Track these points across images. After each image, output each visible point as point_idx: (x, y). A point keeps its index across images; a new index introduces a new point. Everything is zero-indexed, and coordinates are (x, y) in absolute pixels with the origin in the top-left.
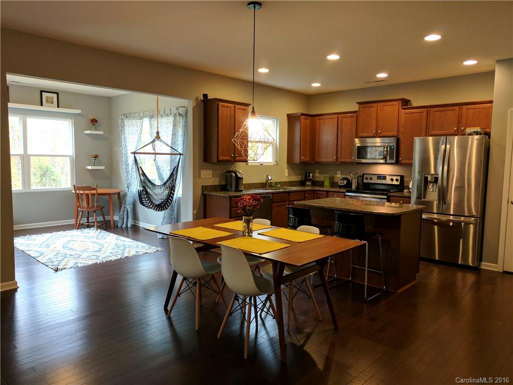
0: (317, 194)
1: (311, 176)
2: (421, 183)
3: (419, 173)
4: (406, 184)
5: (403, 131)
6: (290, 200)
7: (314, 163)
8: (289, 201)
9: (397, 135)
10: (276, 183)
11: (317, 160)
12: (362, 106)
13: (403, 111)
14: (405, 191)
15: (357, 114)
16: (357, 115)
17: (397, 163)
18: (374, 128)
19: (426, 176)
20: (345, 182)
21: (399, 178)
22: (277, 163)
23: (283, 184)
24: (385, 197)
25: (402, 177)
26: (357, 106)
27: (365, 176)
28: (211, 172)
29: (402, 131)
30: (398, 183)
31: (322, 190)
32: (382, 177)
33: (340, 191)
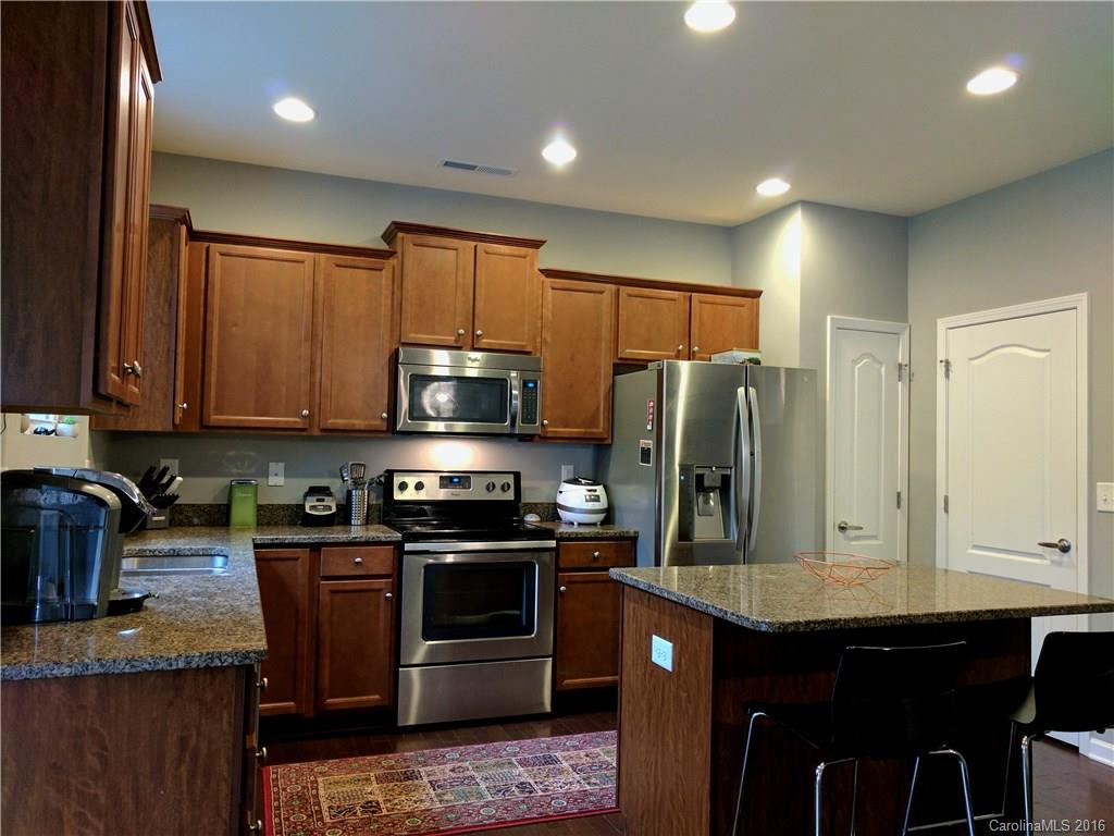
4: (523, 499)
9: (529, 349)
11: (213, 418)
13: (545, 279)
15: (394, 262)
16: (393, 266)
18: (460, 318)
19: (699, 471)
21: (510, 479)
24: (553, 544)
25: (518, 477)
30: (511, 496)
31: (295, 541)
32: (456, 480)
33: (377, 540)
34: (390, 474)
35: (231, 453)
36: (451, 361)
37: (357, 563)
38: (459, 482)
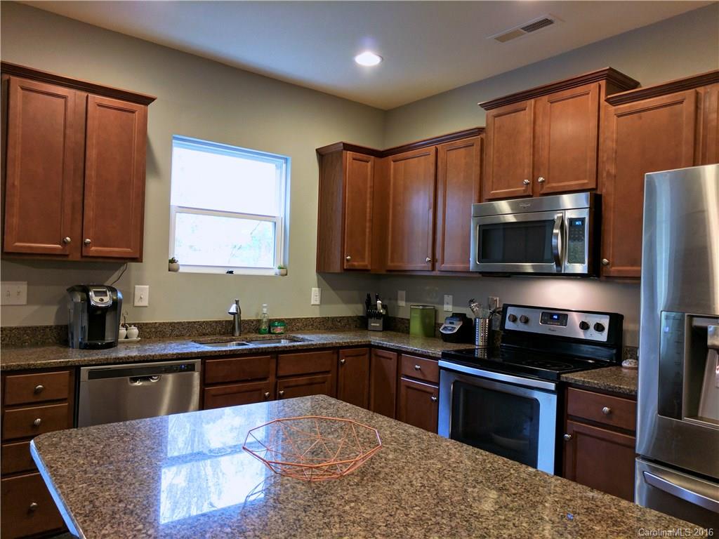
0: (377, 355)
1: (379, 306)
2: (680, 353)
3: (668, 309)
4: (628, 342)
5: (613, 171)
6: (281, 373)
7: (384, 272)
8: (278, 377)
9: (594, 186)
10: (271, 323)
11: (390, 264)
12: (494, 112)
13: (612, 109)
14: (625, 364)
15: (483, 135)
16: (482, 139)
17: (595, 273)
18: (528, 171)
19: (698, 322)
20: (457, 326)
21: (605, 321)
22: (283, 271)
23: (292, 325)
24: (552, 386)
25: (616, 320)
26: (483, 112)
27: (510, 311)
28: (23, 287)
29: (608, 173)
30: (603, 337)
31: (388, 346)
32: (555, 317)
33: (427, 354)
34: (505, 307)
35: (428, 288)
36: (512, 209)
37: (416, 369)
38: (558, 319)
